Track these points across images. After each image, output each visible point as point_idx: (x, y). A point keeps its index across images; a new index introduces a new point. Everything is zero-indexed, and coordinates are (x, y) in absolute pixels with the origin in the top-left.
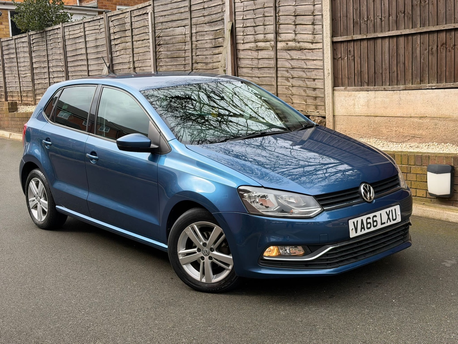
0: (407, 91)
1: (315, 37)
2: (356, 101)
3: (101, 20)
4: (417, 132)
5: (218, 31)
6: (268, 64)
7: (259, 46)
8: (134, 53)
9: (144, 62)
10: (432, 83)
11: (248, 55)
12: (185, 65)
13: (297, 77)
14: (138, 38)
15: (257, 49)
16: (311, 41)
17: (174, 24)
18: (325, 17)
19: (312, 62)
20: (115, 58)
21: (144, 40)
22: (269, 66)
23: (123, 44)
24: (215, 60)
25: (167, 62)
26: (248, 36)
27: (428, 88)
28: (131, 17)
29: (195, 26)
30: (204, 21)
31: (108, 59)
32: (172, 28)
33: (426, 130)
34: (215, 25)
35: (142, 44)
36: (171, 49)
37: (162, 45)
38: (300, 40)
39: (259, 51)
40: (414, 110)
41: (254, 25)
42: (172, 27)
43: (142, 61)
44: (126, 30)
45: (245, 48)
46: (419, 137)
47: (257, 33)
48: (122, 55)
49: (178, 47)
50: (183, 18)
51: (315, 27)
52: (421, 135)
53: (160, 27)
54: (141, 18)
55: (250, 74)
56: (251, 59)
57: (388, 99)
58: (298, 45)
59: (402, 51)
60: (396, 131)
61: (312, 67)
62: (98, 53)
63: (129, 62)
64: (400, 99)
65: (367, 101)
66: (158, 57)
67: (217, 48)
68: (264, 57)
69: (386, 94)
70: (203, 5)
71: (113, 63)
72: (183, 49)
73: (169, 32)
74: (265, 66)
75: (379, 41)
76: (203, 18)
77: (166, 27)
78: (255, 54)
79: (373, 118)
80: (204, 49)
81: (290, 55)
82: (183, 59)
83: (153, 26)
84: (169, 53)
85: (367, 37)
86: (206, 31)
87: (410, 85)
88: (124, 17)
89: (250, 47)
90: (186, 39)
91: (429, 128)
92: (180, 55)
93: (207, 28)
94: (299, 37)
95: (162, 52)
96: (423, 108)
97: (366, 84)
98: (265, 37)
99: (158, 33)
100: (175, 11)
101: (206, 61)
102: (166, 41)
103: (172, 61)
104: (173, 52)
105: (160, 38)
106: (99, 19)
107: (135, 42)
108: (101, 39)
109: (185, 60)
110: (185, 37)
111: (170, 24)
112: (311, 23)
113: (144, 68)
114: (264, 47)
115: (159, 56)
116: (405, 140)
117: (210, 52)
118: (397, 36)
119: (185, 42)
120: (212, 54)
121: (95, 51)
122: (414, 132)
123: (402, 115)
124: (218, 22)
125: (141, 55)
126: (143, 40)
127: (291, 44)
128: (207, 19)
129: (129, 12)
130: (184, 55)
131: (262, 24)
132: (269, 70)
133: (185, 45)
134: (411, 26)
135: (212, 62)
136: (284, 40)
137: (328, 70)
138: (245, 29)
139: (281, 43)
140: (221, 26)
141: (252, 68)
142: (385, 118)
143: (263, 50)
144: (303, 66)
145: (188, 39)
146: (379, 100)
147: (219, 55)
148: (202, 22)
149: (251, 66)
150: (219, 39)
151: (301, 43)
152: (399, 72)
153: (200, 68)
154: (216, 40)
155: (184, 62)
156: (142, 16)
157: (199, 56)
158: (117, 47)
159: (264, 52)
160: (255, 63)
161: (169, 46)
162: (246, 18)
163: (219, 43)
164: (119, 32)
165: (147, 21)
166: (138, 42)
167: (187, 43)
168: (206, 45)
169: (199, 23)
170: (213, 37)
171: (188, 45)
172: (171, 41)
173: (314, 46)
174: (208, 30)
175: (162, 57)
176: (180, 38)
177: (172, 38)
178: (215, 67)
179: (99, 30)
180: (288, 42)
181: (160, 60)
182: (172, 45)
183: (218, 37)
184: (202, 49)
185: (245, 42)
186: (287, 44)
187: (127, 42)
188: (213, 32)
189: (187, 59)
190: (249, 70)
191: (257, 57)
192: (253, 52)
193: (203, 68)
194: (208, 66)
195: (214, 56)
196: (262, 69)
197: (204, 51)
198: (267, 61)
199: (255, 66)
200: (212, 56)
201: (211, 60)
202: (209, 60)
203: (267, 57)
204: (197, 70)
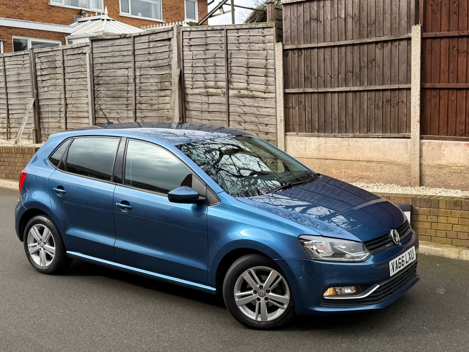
0: (355, 139)
1: (267, 88)
2: (307, 145)
3: (25, 55)
4: (364, 174)
5: (165, 75)
6: (219, 108)
7: (209, 92)
8: (66, 90)
9: (78, 99)
10: (378, 133)
11: (198, 100)
12: (127, 104)
13: (249, 121)
14: (71, 76)
15: (208, 94)
16: (263, 91)
17: (116, 66)
18: (278, 71)
19: (265, 109)
20: (42, 93)
21: (79, 78)
22: (220, 111)
23: (52, 80)
24: (160, 102)
25: (107, 101)
26: (197, 82)
27: (374, 136)
28: (63, 55)
29: (139, 69)
30: (150, 65)
31: (34, 95)
32: (113, 70)
33: (373, 172)
34: (161, 70)
35: (76, 82)
36: (112, 89)
37: (101, 85)
38: (252, 89)
39: (209, 96)
40: (362, 155)
41: (205, 72)
43: (76, 98)
44: (57, 68)
45: (194, 93)
46: (367, 178)
47: (207, 80)
48: (51, 91)
49: (119, 88)
50: (125, 61)
51: (268, 78)
52: (369, 176)
53: (99, 67)
54: (76, 57)
55: (199, 116)
56: (201, 103)
57: (337, 145)
58: (250, 93)
59: (350, 105)
60: (345, 172)
61: (264, 114)
62: (20, 87)
63: (59, 99)
64: (349, 145)
65: (317, 145)
66: (97, 96)
67: (164, 91)
68: (215, 102)
69: (335, 140)
70: (148, 50)
71: (39, 98)
72: (126, 90)
73: (109, 73)
74: (216, 110)
75: (329, 95)
76: (148, 62)
77: (107, 68)
78: (205, 99)
79: (324, 160)
80: (149, 91)
81: (242, 102)
82: (126, 99)
83: (92, 66)
84: (109, 93)
85: (318, 91)
86: (151, 75)
87: (358, 134)
88: (55, 55)
89: (200, 92)
90: (129, 81)
91: (375, 170)
92: (122, 96)
93: (152, 72)
94: (251, 86)
95: (101, 92)
96: (370, 154)
97: (316, 131)
98: (216, 84)
99: (97, 73)
100: (117, 54)
101: (151, 102)
102: (107, 82)
103: (112, 101)
104: (114, 92)
105: (100, 78)
106: (22, 55)
107: (68, 80)
108: (25, 74)
109: (127, 100)
110: (128, 79)
111: (111, 66)
112: (263, 75)
113: (79, 105)
114: (215, 93)
115: (98, 95)
116: (353, 180)
117: (156, 94)
118: (346, 92)
119: (128, 84)
120: (158, 96)
121: (18, 85)
122: (362, 174)
123: (351, 159)
124: (164, 67)
125: (74, 93)
126: (77, 78)
127: (243, 92)
128: (152, 64)
129: (62, 51)
130: (127, 96)
131: (213, 72)
132: (220, 114)
133: (128, 86)
134: (359, 84)
135: (158, 103)
136: (236, 88)
137: (281, 117)
138: (194, 75)
139: (233, 90)
140: (168, 71)
141: (202, 111)
142: (335, 161)
143: (214, 95)
144: (255, 112)
145: (132, 81)
146: (329, 145)
147: (165, 97)
148: (147, 66)
149: (201, 110)
150: (165, 83)
151: (254, 92)
152: (348, 122)
153: (144, 108)
154: (162, 83)
155: (126, 102)
156: (77, 55)
157: (143, 98)
158: (44, 83)
159: (214, 98)
160: (205, 107)
161: (109, 86)
162: (195, 66)
163: (165, 87)
164: (48, 69)
165: (83, 60)
166: (71, 80)
167: (129, 84)
168: (150, 87)
169: (144, 67)
170: (159, 81)
171: (131, 86)
172: (112, 82)
173: (266, 95)
174: (154, 74)
175: (101, 96)
176: (122, 80)
177: (113, 79)
178: (161, 109)
179: (22, 65)
180: (240, 90)
181: (99, 99)
182: (113, 85)
183: (164, 81)
184: (147, 91)
185: (194, 87)
186: (239, 92)
187: (58, 79)
188: (159, 76)
189: (129, 100)
190: (199, 113)
191: (207, 101)
192: (203, 97)
193: (147, 109)
194: (153, 107)
195: (160, 98)
196: (212, 112)
197: (149, 93)
198: (218, 106)
199: (205, 110)
200: (157, 98)
201: (156, 102)
202: (154, 102)
203: (218, 102)
204: (141, 111)
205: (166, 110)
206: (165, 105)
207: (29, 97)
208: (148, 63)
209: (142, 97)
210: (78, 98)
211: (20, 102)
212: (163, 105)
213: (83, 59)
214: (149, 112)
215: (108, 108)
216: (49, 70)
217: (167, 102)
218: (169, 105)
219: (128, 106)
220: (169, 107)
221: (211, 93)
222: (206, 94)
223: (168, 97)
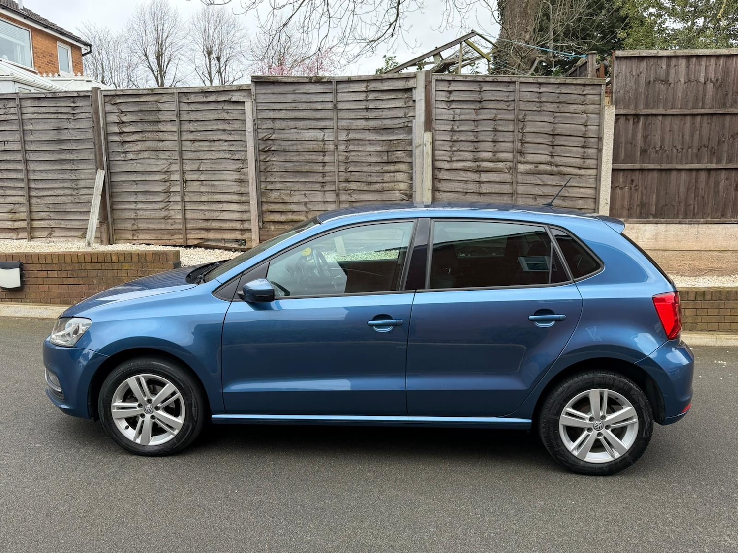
0: (707, 225)
1: (584, 162)
2: (640, 234)
3: (79, 98)
4: (716, 265)
5: (395, 142)
6: (499, 188)
7: (482, 166)
8: (185, 158)
10: (734, 218)
11: (460, 177)
12: (324, 183)
15: (479, 169)
16: (578, 166)
17: (300, 124)
18: (606, 141)
19: (578, 190)
21: (219, 140)
22: (501, 192)
23: (147, 142)
24: (386, 179)
25: (285, 178)
26: (459, 153)
27: (732, 222)
28: (179, 102)
29: (346, 131)
30: (366, 126)
31: (101, 164)
32: (296, 130)
33: (727, 263)
34: (387, 133)
35: (210, 146)
36: (295, 159)
37: (274, 152)
38: (560, 164)
39: (481, 172)
40: (714, 244)
41: (475, 140)
42: (296, 128)
43: (211, 172)
44: (160, 122)
45: (454, 168)
46: (718, 271)
47: (479, 150)
48: (144, 158)
49: (308, 157)
50: (320, 118)
51: (586, 150)
52: (721, 268)
53: (269, 125)
54: (211, 107)
56: (465, 182)
57: (682, 233)
58: (555, 168)
59: (702, 185)
60: (690, 265)
61: (577, 195)
62: (61, 151)
63: (166, 172)
64: (698, 232)
65: (655, 234)
66: (265, 169)
67: (393, 164)
68: (492, 180)
69: (680, 227)
70: (365, 104)
71: (114, 171)
72: (320, 161)
73: (289, 135)
74: (494, 191)
75: (674, 173)
76: (363, 121)
77: (284, 127)
78: (474, 176)
79: (661, 252)
80: (364, 164)
81: (541, 180)
82: (321, 175)
83: (256, 122)
84: (289, 165)
85: (662, 168)
86: (369, 140)
87: (709, 219)
88: (156, 102)
89: (464, 166)
90: (326, 147)
91: (730, 261)
92: (314, 169)
93: (371, 136)
94: (557, 160)
95: (274, 163)
96: (725, 242)
97: (652, 216)
98: (495, 156)
99: (265, 134)
100: (304, 106)
101: (369, 179)
102: (283, 148)
103: (294, 177)
104: (297, 164)
105: (271, 142)
106: (72, 97)
107: (190, 142)
108: (77, 130)
109: (323, 177)
110: (324, 144)
111: (292, 124)
112: (580, 146)
113: (215, 183)
114: (493, 168)
115: (267, 167)
116: (700, 274)
117: (378, 168)
118: (698, 170)
119: (324, 152)
120: (381, 171)
121: (57, 148)
122: (712, 266)
123: (699, 249)
124: (394, 130)
125: (205, 163)
126: (214, 141)
127: (542, 167)
128: (372, 124)
129: (175, 95)
130: (323, 169)
131: (490, 140)
133: (324, 156)
134: (715, 161)
135: (381, 181)
136: (531, 161)
137: (606, 199)
138: (455, 143)
139: (525, 165)
140: (403, 136)
141: (467, 192)
142: (677, 252)
143: (491, 171)
144: (563, 194)
145: (331, 147)
146: (671, 233)
147: (395, 173)
148: (362, 128)
149: (465, 191)
150: (395, 152)
151: (561, 167)
152: (696, 206)
153: (355, 188)
154: (389, 153)
156: (214, 103)
157: (353, 173)
158: (128, 145)
159: (491, 174)
160: (472, 187)
161: (289, 154)
162: (457, 130)
163: (397, 158)
164: (138, 123)
165: (228, 113)
166: (197, 143)
167: (327, 153)
168: (367, 158)
169: (356, 128)
170: (384, 149)
171: (329, 155)
172: (295, 148)
173: (582, 172)
174: (374, 138)
175: (275, 170)
176: (312, 145)
177: (296, 144)
178: (388, 189)
179: (71, 115)
180: (538, 165)
181: (269, 173)
182: (295, 154)
183: (395, 150)
184: (360, 163)
185: (454, 159)
186: (536, 167)
187: (163, 141)
188: (385, 143)
189: (327, 175)
190: (460, 196)
191: (477, 179)
192: (469, 173)
193: (361, 189)
194: (373, 187)
195: (385, 174)
196: (486, 194)
197: (364, 166)
198: (497, 186)
199: (472, 191)
200: (380, 173)
201: (379, 180)
202: (374, 179)
203: (498, 180)
204: (349, 192)
205: (397, 192)
206: (395, 184)
207: (85, 167)
208: (364, 123)
209: (351, 171)
210: (213, 172)
211: (61, 177)
212: (392, 184)
213: (229, 111)
214: (365, 193)
215: (287, 187)
216: (139, 125)
217: (400, 179)
218: (402, 183)
219: (324, 184)
220: (403, 186)
221: (486, 167)
222: (477, 168)
223: (401, 173)
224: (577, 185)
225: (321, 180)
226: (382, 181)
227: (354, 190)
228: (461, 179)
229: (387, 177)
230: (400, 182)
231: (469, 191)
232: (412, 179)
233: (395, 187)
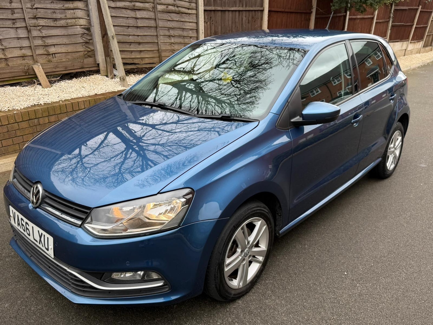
1: (190, 5)
6: (148, 23)
7: (136, 5)
11: (123, 14)
13: (178, 35)
15: (135, 8)
16: (188, 7)
19: (188, 24)
22: (149, 26)
24: (68, 16)
38: (179, 5)
39: (136, 11)
45: (118, 6)
55: (126, 32)
56: (127, 18)
58: (177, 9)
59: (237, 20)
61: (188, 28)
68: (143, 17)
74: (146, 25)
78: (131, 14)
81: (170, 17)
89: (125, 5)
94: (178, 3)
101: (54, 16)
114: (143, 7)
118: (235, 11)
127: (171, 8)
135: (64, 17)
136: (164, 3)
137: (202, 30)
139: (161, 5)
141: (129, 26)
143: (142, 10)
144: (182, 27)
147: (75, 10)
149: (128, 25)
151: (180, 8)
153: (44, 24)
157: (38, 10)
159: (142, 12)
160: (131, 22)
173: (190, 11)
178: (71, 24)
180: (168, 6)
186: (167, 7)
189: (15, 12)
190: (125, 29)
191: (134, 16)
192: (129, 11)
193: (49, 25)
194: (59, 23)
195: (67, 11)
196: (141, 28)
197: (47, 3)
198: (147, 21)
199: (132, 25)
200: (63, 10)
201: (62, 16)
202: (59, 16)
203: (147, 17)
204: (39, 28)
205: (78, 27)
206: (76, 20)
209: (37, 8)
212: (74, 20)
214: (53, 29)
217: (80, 16)
218: (81, 19)
219: (14, 21)
220: (83, 22)
221: (139, 7)
222: (133, 7)
223: (79, 10)
224: (188, 21)
225: (10, 17)
226: (66, 18)
227: (43, 26)
228: (123, 16)
229: (69, 13)
230: (79, 18)
231: (130, 25)
232: (88, 16)
233: (77, 23)
